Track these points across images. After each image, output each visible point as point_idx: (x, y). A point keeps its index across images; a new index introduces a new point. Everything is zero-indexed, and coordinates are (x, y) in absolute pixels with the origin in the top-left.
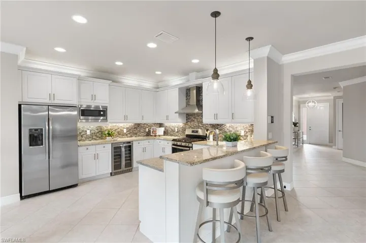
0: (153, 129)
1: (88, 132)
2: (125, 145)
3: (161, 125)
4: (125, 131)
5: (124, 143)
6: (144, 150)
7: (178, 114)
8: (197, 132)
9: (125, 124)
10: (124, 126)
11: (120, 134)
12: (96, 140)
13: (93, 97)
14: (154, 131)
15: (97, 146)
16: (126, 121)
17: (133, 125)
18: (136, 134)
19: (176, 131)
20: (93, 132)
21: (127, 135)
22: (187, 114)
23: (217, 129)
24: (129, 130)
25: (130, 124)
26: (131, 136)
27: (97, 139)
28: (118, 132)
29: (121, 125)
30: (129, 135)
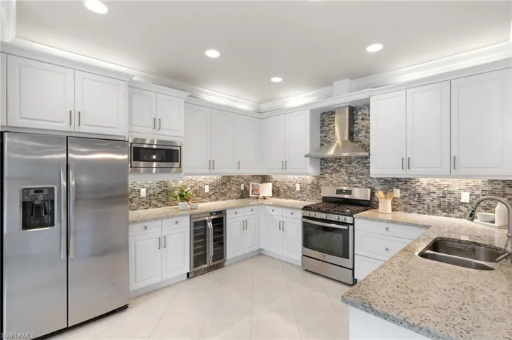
0: (253, 186)
1: (143, 192)
2: (212, 217)
3: (264, 179)
4: (207, 189)
5: (211, 214)
6: (245, 225)
7: (308, 158)
8: (349, 192)
9: (208, 177)
10: (206, 180)
11: (199, 195)
12: (156, 206)
14: (256, 190)
15: (165, 221)
16: (213, 171)
17: (219, 177)
18: (225, 194)
19: (298, 189)
20: (151, 191)
21: (210, 197)
22: (323, 159)
23: (397, 187)
24: (214, 187)
25: (216, 177)
26: (217, 199)
27: (159, 204)
28: (196, 192)
29: (201, 178)
30: (213, 197)
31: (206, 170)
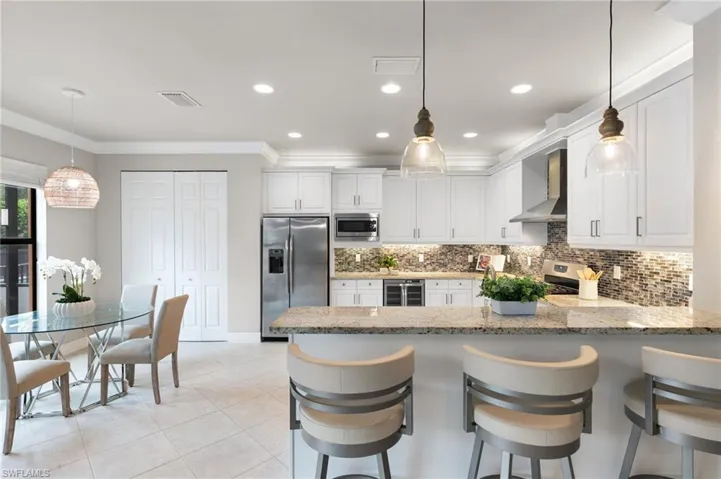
0: (481, 257)
1: (358, 258)
3: (504, 249)
4: (421, 258)
6: (449, 299)
8: (564, 269)
9: (423, 246)
10: (420, 249)
11: (410, 262)
12: (369, 270)
13: (357, 200)
14: (485, 261)
15: (359, 281)
16: (418, 240)
17: (437, 247)
18: (445, 265)
19: (529, 264)
20: (365, 257)
21: (425, 266)
22: (549, 223)
23: (618, 264)
24: (429, 257)
25: (432, 246)
26: (434, 270)
27: (372, 269)
28: (408, 261)
29: (415, 247)
30: (429, 267)
31: (411, 239)
